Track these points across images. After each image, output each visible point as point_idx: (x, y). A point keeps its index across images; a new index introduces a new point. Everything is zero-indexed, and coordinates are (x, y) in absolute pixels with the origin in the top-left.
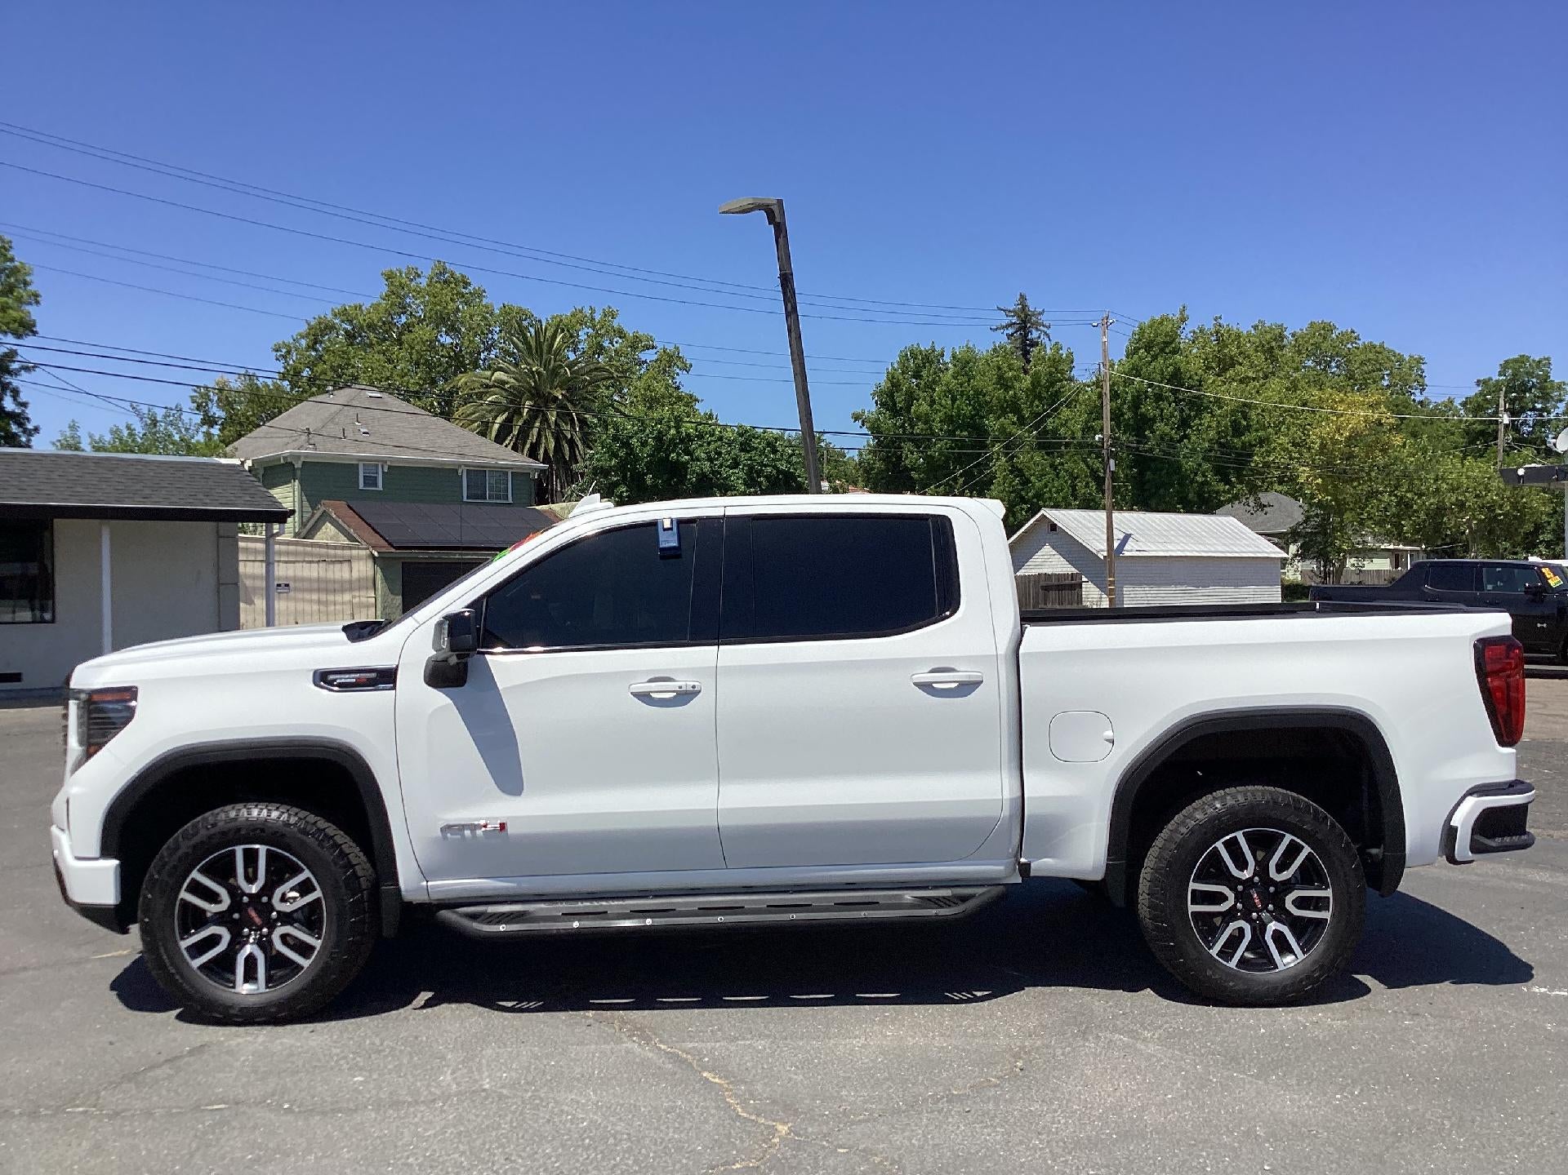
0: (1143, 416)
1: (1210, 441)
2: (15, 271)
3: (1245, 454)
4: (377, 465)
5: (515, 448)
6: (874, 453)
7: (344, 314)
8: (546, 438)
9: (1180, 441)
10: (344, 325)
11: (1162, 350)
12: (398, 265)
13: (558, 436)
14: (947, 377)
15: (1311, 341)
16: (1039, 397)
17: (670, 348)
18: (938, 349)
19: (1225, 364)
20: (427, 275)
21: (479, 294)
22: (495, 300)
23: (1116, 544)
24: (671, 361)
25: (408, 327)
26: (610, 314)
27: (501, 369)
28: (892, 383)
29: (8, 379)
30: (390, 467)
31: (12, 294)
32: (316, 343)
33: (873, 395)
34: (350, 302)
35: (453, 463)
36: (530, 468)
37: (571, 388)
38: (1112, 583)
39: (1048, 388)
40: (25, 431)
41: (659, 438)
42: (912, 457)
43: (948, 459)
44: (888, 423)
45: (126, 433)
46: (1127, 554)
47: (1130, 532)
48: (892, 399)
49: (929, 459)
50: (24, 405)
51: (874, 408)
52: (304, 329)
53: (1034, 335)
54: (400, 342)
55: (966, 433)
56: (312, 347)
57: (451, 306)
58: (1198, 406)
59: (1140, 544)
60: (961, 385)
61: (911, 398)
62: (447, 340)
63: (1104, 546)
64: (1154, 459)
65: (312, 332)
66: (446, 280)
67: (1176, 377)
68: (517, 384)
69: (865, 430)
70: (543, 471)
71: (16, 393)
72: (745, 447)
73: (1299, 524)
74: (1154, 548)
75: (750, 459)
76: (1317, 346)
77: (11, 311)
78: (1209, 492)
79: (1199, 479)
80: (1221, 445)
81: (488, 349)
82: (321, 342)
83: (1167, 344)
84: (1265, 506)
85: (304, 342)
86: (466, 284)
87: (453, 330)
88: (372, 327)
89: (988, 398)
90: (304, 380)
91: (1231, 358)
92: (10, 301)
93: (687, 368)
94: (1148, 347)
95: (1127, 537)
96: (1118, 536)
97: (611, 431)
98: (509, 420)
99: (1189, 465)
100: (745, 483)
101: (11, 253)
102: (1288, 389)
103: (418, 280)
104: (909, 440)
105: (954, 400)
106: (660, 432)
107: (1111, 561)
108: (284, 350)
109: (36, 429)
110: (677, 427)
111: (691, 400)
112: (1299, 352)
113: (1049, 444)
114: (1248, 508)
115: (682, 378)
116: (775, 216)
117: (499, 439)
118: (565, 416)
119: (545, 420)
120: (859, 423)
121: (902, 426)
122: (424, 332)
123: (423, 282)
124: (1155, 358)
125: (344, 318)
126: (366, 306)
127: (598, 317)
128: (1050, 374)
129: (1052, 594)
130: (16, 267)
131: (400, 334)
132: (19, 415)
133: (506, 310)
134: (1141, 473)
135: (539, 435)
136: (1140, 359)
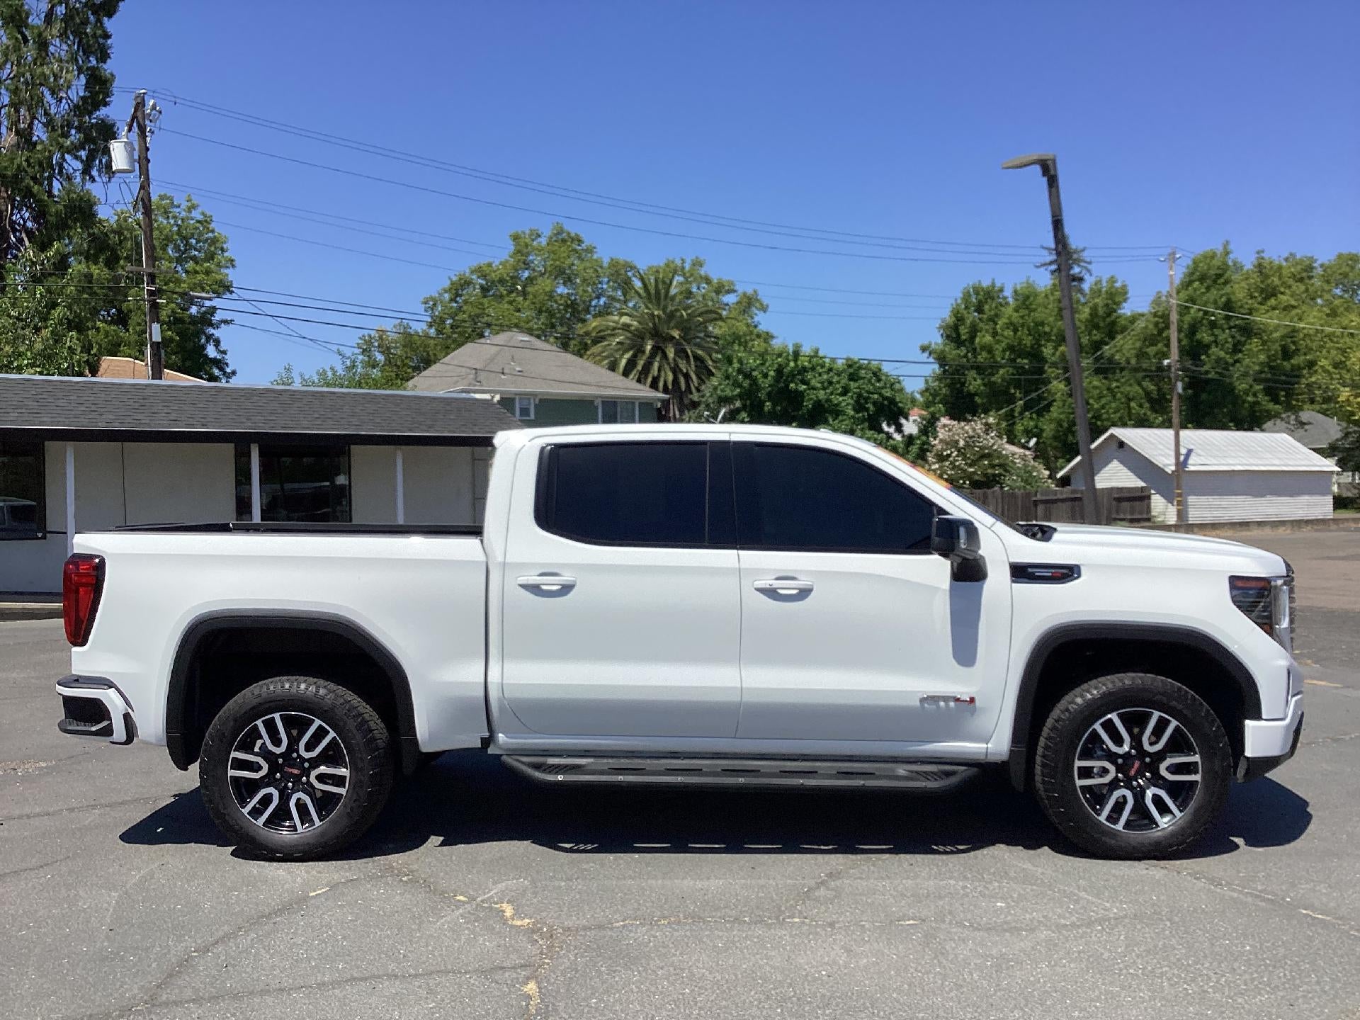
0: (1199, 342)
1: (1261, 364)
2: (214, 241)
3: (1295, 374)
4: (529, 399)
5: (639, 381)
6: (939, 379)
7: (480, 271)
8: (666, 373)
9: (1233, 365)
10: (480, 281)
11: (1215, 282)
12: (525, 228)
13: (676, 370)
14: (1009, 311)
15: (1339, 271)
16: (1097, 327)
17: (750, 291)
18: (998, 285)
19: (1269, 293)
20: (548, 235)
21: (590, 250)
22: (604, 255)
23: (1182, 458)
24: (749, 303)
25: (530, 280)
26: (698, 263)
27: (626, 314)
28: (956, 317)
29: (211, 331)
30: (540, 400)
31: (213, 260)
32: (456, 297)
33: (940, 328)
34: (483, 261)
35: (591, 396)
36: (652, 398)
37: (686, 329)
38: (1180, 495)
39: (1104, 319)
40: (225, 373)
41: (779, 371)
42: (975, 383)
43: (1009, 384)
44: (953, 353)
45: (330, 374)
46: (1192, 468)
47: (1192, 447)
48: (955, 332)
49: (990, 385)
50: (224, 352)
51: (940, 340)
52: (447, 284)
53: (1076, 270)
54: (524, 294)
55: (1026, 361)
56: (453, 300)
57: (568, 262)
58: (1248, 331)
59: (1202, 458)
60: (1022, 317)
61: (974, 331)
62: (562, 290)
63: (1173, 461)
64: (1208, 381)
65: (455, 287)
66: (565, 240)
67: (1228, 306)
68: (640, 327)
69: (931, 360)
70: (663, 401)
71: (217, 343)
72: (853, 377)
73: (1337, 440)
74: (1216, 462)
75: (858, 388)
76: (1346, 275)
77: (214, 274)
78: (1260, 411)
79: (1250, 399)
80: (1271, 368)
81: (598, 297)
82: (461, 296)
83: (1219, 276)
84: (1305, 424)
85: (447, 296)
86: (580, 241)
87: (568, 280)
88: (501, 281)
89: (1047, 329)
90: (448, 326)
91: (1274, 289)
92: (213, 266)
93: (764, 309)
94: (1202, 279)
95: (1190, 452)
96: (1183, 451)
97: (736, 365)
98: (635, 356)
99: (1241, 386)
100: (854, 409)
101: (212, 226)
102: (1328, 315)
103: (539, 240)
104: (972, 367)
105: (1015, 331)
106: (780, 365)
107: (1179, 475)
108: (431, 303)
109: (234, 373)
110: (796, 360)
111: (768, 337)
112: (1328, 282)
113: (1106, 369)
114: (1289, 426)
115: (759, 317)
116: (1048, 170)
117: (626, 374)
118: (681, 352)
119: (665, 356)
120: (926, 354)
121: (966, 356)
122: (545, 284)
123: (543, 241)
124: (1208, 289)
125: (479, 274)
126: (496, 263)
127: (687, 267)
128: (1107, 305)
129: (1125, 505)
130: (215, 237)
131: (524, 287)
132: (220, 361)
133: (614, 263)
134: (1196, 395)
135: (659, 370)
136: (1195, 290)
